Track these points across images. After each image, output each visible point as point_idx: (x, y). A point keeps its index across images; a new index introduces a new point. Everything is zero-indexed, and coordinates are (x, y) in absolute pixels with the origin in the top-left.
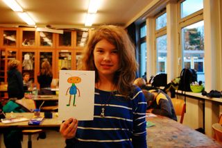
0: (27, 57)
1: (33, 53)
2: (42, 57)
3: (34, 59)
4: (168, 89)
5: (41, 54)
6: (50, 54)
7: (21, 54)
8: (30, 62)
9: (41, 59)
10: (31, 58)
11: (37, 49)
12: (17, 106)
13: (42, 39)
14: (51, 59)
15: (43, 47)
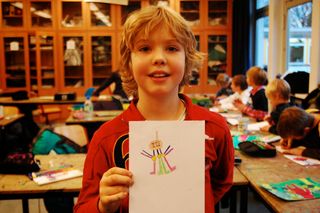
0: (71, 45)
1: (81, 39)
2: (96, 44)
3: (82, 48)
4: (314, 100)
5: (94, 39)
6: (108, 39)
7: (61, 41)
8: (76, 52)
9: (94, 47)
10: (77, 45)
11: (87, 31)
12: (59, 139)
13: (93, 15)
14: (110, 47)
15: (95, 28)
